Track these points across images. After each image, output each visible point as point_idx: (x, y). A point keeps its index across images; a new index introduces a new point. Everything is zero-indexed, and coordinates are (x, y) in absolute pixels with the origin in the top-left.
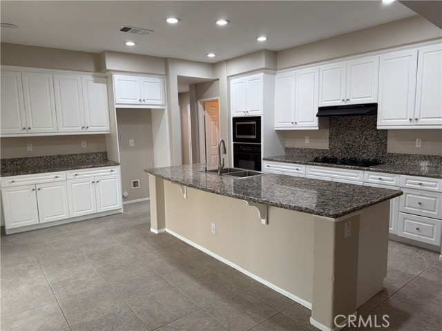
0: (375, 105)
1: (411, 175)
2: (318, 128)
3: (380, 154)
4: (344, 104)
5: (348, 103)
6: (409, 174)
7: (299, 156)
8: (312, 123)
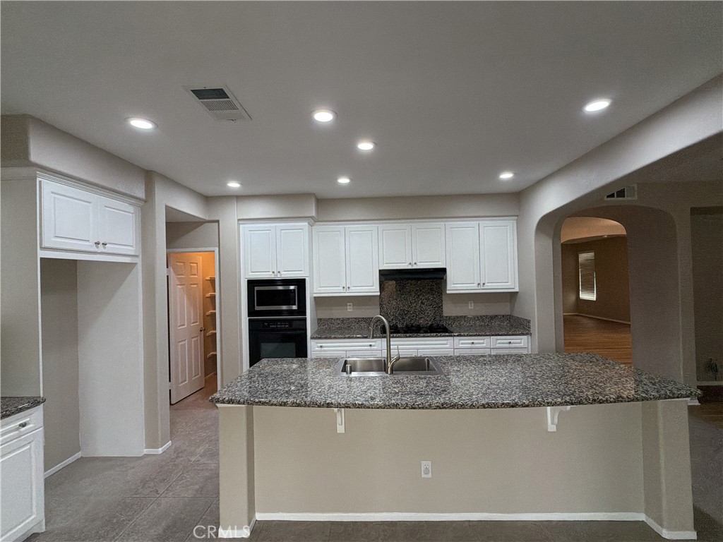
0: (444, 270)
1: (501, 335)
2: (379, 294)
3: (438, 318)
4: (410, 267)
5: (415, 267)
6: (499, 335)
7: (340, 329)
8: (372, 288)
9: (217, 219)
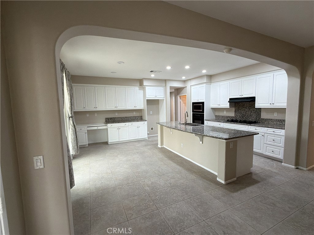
0: (254, 98)
1: (270, 128)
2: (229, 107)
3: (258, 119)
4: (240, 97)
7: (221, 119)
8: (227, 105)
9: (186, 86)
